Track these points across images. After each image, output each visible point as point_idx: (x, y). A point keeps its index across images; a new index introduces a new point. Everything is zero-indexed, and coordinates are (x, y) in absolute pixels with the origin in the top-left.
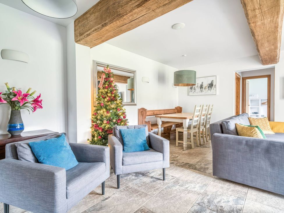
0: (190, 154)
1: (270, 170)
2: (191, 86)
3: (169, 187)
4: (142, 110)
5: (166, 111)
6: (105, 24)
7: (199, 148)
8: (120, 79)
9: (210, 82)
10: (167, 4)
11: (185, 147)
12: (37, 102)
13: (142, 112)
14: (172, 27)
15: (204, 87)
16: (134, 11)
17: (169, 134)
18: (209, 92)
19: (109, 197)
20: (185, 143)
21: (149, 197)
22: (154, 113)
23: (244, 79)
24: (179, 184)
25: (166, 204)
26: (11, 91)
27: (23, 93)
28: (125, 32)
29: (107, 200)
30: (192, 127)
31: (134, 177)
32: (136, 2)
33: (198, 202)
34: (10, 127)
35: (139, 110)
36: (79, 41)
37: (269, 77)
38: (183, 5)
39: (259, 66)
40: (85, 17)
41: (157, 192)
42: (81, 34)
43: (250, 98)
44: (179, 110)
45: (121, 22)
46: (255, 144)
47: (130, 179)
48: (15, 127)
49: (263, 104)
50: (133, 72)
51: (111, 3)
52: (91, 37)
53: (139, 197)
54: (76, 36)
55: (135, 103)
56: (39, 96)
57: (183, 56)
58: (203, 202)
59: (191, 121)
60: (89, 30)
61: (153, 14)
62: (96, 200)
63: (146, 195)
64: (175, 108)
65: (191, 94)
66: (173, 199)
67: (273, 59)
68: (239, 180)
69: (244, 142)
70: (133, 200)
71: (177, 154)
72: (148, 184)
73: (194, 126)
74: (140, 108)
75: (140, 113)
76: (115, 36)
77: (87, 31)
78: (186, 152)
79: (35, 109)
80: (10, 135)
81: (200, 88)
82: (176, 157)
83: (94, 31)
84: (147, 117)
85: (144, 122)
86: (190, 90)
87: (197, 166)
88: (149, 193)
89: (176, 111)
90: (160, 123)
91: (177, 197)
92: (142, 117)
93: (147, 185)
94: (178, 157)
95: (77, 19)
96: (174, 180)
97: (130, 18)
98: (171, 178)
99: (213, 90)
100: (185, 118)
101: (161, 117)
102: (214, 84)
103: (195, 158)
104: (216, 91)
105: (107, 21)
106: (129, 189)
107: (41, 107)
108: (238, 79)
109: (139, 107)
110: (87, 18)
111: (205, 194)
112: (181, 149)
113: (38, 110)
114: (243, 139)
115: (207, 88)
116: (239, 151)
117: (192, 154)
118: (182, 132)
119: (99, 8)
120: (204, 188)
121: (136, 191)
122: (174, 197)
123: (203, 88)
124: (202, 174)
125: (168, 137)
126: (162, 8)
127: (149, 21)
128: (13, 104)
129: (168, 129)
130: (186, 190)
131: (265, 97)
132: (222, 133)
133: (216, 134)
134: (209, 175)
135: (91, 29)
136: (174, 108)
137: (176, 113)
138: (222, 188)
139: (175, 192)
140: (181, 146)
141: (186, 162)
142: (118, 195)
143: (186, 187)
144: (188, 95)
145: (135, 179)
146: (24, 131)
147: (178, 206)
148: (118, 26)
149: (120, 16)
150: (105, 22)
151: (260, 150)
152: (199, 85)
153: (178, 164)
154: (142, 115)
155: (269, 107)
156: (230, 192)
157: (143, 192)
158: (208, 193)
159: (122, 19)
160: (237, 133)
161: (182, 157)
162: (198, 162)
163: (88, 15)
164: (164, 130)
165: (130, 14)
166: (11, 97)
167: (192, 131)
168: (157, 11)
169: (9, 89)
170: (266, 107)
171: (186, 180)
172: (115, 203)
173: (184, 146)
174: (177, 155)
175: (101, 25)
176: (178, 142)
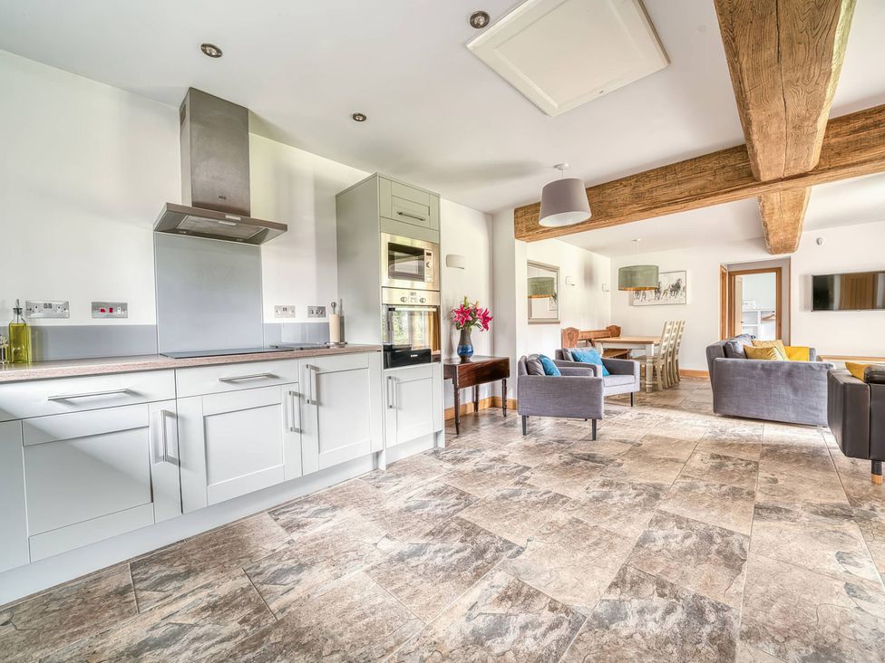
1: (792, 396)
4: (568, 332)
9: (674, 282)
11: (649, 388)
15: (662, 290)
18: (673, 299)
23: (732, 275)
30: (659, 358)
34: (463, 349)
35: (563, 331)
36: (524, 237)
37: (778, 271)
39: (762, 256)
42: (530, 229)
43: (744, 308)
44: (616, 331)
46: (774, 368)
49: (765, 319)
50: (555, 270)
54: (518, 230)
55: (559, 320)
57: (634, 241)
64: (607, 328)
65: (636, 302)
67: (789, 247)
68: (753, 414)
69: (760, 366)
74: (566, 328)
75: (565, 337)
78: (653, 394)
80: (461, 360)
81: (656, 293)
86: (635, 296)
89: (609, 333)
92: (569, 342)
95: (517, 209)
99: (679, 297)
100: (650, 343)
101: (602, 342)
102: (682, 285)
104: (685, 297)
108: (723, 275)
109: (565, 325)
114: (757, 364)
115: (669, 292)
116: (753, 377)
123: (660, 292)
131: (772, 306)
132: (726, 356)
133: (718, 359)
137: (609, 337)
144: (631, 304)
151: (780, 374)
154: (571, 339)
155: (779, 325)
160: (746, 355)
170: (773, 325)
173: (647, 386)
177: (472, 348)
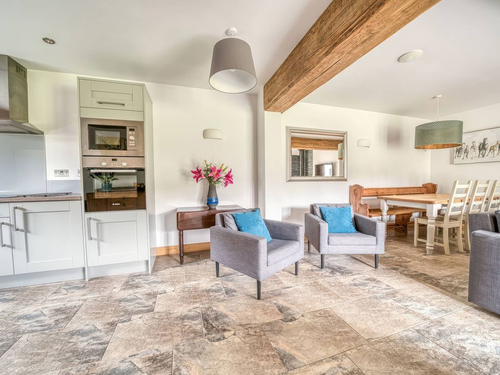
0: (436, 262)
2: (458, 147)
3: (376, 298)
4: (355, 188)
5: (401, 190)
6: (291, 84)
7: (461, 255)
8: (330, 145)
10: (366, 40)
11: (429, 250)
12: (228, 177)
13: (355, 190)
14: (399, 60)
15: (488, 146)
16: (322, 62)
17: (406, 226)
19: (291, 287)
20: (429, 243)
21: (341, 300)
22: (377, 193)
24: (395, 299)
25: (363, 315)
26: (209, 167)
27: (217, 169)
28: (318, 87)
29: (288, 289)
30: (446, 219)
31: (328, 274)
32: (323, 50)
33: (417, 328)
34: (208, 200)
35: (351, 187)
36: (268, 108)
38: (395, 32)
40: (273, 80)
41: (355, 298)
42: (269, 101)
44: (431, 189)
45: (310, 78)
47: (322, 274)
48: (212, 200)
50: (343, 135)
51: (298, 58)
52: (279, 101)
53: (327, 297)
54: (265, 103)
55: (346, 177)
56: (230, 172)
57: (434, 98)
58: (428, 332)
59: (446, 208)
60: (277, 94)
61: (350, 57)
62: (276, 286)
63: (338, 297)
64: (423, 185)
65: (457, 160)
66: (376, 313)
70: (318, 298)
71: (409, 258)
72: (345, 286)
73: (450, 216)
74: (352, 185)
75: (353, 193)
76: (307, 95)
77: (275, 96)
78: (431, 257)
79: (226, 184)
80: (208, 208)
81: (480, 150)
82: (406, 262)
83: (281, 94)
84: (362, 198)
85: (358, 205)
86: (455, 155)
87: (442, 282)
88: (343, 297)
89: (425, 190)
90: (385, 208)
91: (384, 313)
92: (355, 197)
93: (343, 287)
94: (410, 262)
95: (266, 85)
96: (388, 291)
97: (320, 70)
98: (384, 286)
100: (431, 203)
101: (386, 199)
103: (444, 270)
105: (293, 81)
106: (318, 285)
107: (232, 182)
109: (352, 182)
110: (275, 81)
111: (440, 323)
112: (422, 252)
113: (229, 185)
115: (497, 148)
117: (442, 262)
118: (426, 226)
119: (286, 66)
120: (440, 315)
121: (325, 290)
122: (379, 311)
123: (485, 149)
124: (447, 295)
125: (404, 231)
126: (362, 47)
127: (348, 66)
128: (210, 179)
129: (403, 218)
130: (403, 308)
132: (496, 230)
133: (479, 232)
134: (462, 300)
135: (279, 92)
136: (421, 186)
137: (423, 193)
138: (481, 323)
139: (384, 306)
140: (422, 246)
141: (423, 272)
142: (302, 288)
143: (405, 304)
144: (452, 162)
145: (329, 277)
146: (219, 205)
147: (380, 323)
148: (307, 82)
149: (306, 71)
150: (291, 82)
152: (477, 145)
153: (406, 272)
154: (356, 195)
156: (495, 335)
157: (334, 294)
158: (445, 323)
159: (309, 74)
161: (418, 264)
162: (448, 276)
163: (276, 78)
164: (396, 220)
165: (318, 65)
166: (208, 173)
167: (446, 225)
168: (354, 52)
169: (207, 166)
171: (410, 295)
172: (296, 295)
173: (427, 247)
174: (408, 260)
175: (288, 86)
176: (417, 241)
177: (217, 199)
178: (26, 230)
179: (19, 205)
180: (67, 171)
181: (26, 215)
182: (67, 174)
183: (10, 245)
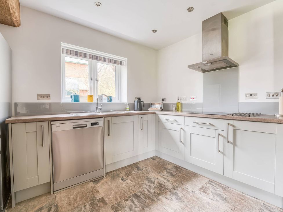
178: (234, 144)
179: (231, 122)
180: (256, 95)
181: (235, 131)
182: (256, 97)
183: (223, 152)
